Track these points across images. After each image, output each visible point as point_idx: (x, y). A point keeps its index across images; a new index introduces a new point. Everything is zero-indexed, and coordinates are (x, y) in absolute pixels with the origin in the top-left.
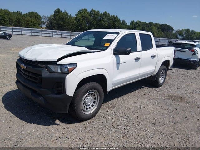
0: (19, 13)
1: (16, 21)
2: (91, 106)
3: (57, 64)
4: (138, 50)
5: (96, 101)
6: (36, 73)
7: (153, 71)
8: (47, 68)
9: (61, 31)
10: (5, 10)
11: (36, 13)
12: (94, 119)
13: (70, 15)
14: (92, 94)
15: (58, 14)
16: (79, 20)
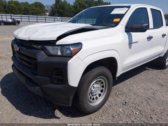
0: (27, 3)
1: (24, 10)
2: (97, 96)
3: (56, 44)
4: (150, 28)
5: (104, 89)
6: (30, 56)
7: (163, 52)
8: (44, 49)
9: (62, 18)
10: (15, 1)
11: (40, 3)
12: (102, 111)
13: (69, 3)
14: (100, 81)
15: (58, 3)
16: (76, 7)
